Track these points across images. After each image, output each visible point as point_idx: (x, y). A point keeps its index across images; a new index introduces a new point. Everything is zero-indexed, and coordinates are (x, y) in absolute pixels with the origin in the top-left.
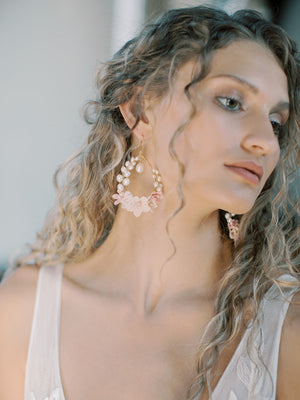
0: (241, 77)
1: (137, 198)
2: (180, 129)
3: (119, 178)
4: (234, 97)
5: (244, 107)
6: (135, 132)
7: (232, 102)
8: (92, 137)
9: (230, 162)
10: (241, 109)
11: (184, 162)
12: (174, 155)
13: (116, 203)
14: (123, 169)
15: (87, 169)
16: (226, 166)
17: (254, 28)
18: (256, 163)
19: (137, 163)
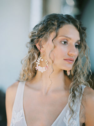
0: (67, 36)
1: (42, 67)
2: (52, 51)
3: (37, 63)
4: (65, 41)
5: (68, 43)
6: (40, 51)
7: (65, 42)
8: (29, 52)
9: (65, 59)
10: (67, 44)
11: (53, 60)
12: (50, 58)
13: (36, 69)
14: (38, 60)
15: (28, 60)
16: (64, 59)
17: (69, 20)
18: (72, 58)
19: (41, 58)
